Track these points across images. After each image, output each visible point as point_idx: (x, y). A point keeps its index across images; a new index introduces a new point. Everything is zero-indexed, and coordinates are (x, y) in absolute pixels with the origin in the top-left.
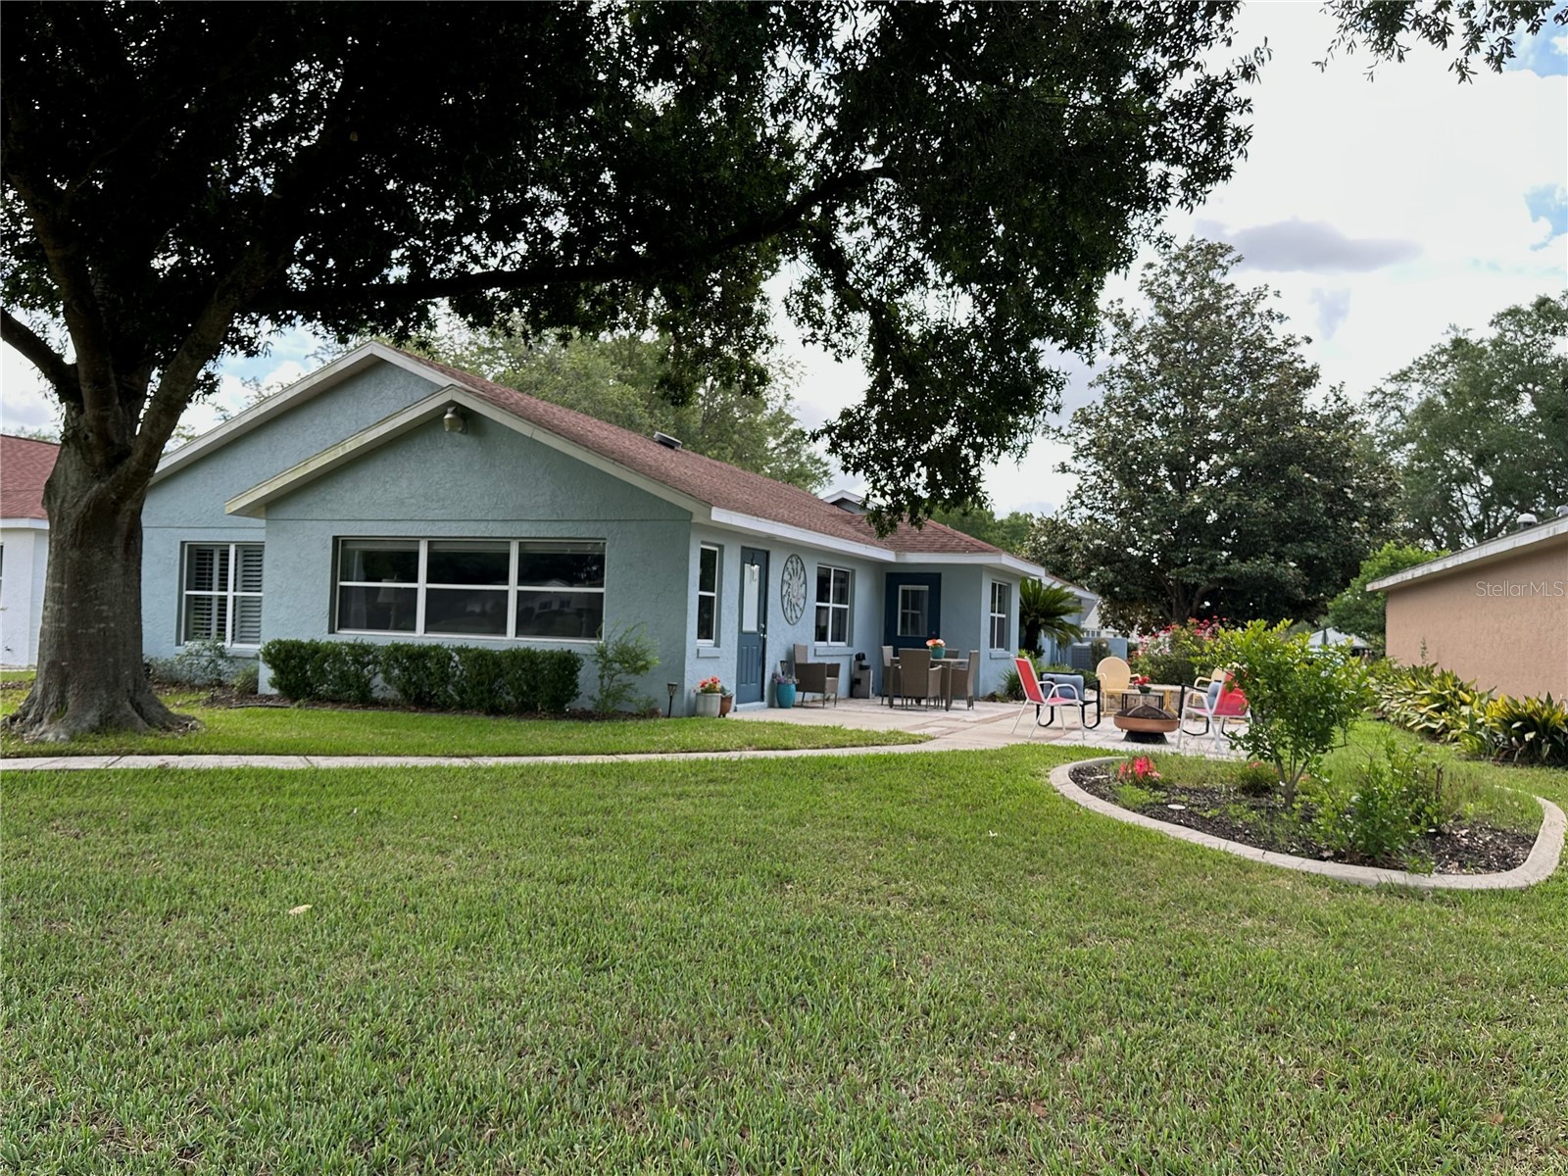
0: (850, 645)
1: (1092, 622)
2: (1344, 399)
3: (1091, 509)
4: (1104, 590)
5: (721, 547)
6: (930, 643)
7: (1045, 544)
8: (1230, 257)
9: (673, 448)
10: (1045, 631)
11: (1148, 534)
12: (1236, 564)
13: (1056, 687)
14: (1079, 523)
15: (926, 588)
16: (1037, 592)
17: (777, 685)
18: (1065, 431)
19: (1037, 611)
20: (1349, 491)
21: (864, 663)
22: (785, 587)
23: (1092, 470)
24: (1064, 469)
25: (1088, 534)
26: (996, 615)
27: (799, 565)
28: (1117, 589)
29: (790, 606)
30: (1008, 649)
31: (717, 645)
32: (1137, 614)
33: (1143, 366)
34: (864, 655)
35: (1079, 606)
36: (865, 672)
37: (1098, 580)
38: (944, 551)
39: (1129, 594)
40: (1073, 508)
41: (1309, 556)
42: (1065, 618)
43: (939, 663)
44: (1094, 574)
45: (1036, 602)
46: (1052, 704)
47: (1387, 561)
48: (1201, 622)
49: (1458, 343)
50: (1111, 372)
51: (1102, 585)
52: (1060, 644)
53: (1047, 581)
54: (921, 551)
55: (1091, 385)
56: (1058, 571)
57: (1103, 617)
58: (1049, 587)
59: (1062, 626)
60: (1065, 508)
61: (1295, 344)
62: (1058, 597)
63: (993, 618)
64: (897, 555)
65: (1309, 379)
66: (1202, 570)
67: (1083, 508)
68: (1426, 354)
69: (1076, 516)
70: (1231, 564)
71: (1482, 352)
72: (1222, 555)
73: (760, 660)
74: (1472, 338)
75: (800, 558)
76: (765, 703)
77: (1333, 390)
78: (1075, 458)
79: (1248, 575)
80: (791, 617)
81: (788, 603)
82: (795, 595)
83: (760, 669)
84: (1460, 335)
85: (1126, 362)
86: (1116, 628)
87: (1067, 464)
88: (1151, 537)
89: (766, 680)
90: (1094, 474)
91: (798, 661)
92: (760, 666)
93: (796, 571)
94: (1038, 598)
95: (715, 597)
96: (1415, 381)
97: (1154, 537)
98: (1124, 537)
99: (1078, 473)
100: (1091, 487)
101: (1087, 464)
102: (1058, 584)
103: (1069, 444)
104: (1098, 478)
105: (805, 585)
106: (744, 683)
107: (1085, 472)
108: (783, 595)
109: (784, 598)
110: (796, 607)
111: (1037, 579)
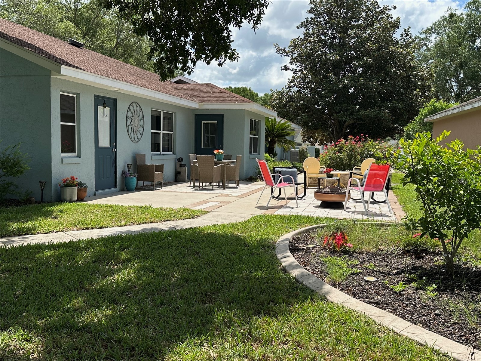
0: (174, 154)
1: (299, 139)
2: (410, 35)
3: (299, 88)
4: (304, 125)
5: (78, 95)
6: (215, 152)
9: (79, 47)
10: (278, 144)
11: (324, 98)
12: (362, 112)
13: (282, 177)
14: (293, 94)
15: (216, 122)
16: (273, 125)
17: (125, 178)
18: (287, 51)
19: (273, 134)
20: (412, 77)
21: (183, 163)
22: (129, 121)
23: (299, 68)
24: (286, 68)
25: (297, 98)
26: (253, 136)
27: (138, 108)
28: (310, 124)
29: (132, 131)
30: (259, 154)
31: (79, 156)
32: (318, 135)
33: (322, 19)
34: (182, 159)
35: (293, 132)
36: (184, 168)
37: (302, 120)
38: (225, 102)
39: (315, 126)
40: (291, 87)
42: (287, 137)
43: (220, 163)
44: (300, 117)
45: (273, 130)
46: (280, 187)
48: (355, 138)
49: (451, 16)
50: (307, 21)
51: (303, 122)
52: (285, 150)
53: (278, 119)
54: (212, 102)
55: (298, 27)
56: (282, 115)
57: (304, 137)
58: (279, 123)
59: (286, 141)
60: (287, 87)
61: (389, 10)
62: (283, 128)
63: (251, 138)
64: (200, 105)
65: (396, 25)
66: (347, 114)
67: (295, 87)
68: (438, 21)
69: (292, 90)
70: (360, 111)
71: (462, 19)
72: (356, 107)
73: (113, 164)
74: (458, 13)
75: (138, 104)
76: (117, 189)
77: (405, 31)
78: (291, 63)
79: (368, 116)
80: (134, 138)
81: (131, 130)
82: (136, 125)
83: (113, 169)
84: (453, 12)
85: (314, 17)
86: (309, 142)
87: (287, 66)
88: (325, 100)
89: (117, 176)
90: (300, 71)
91: (138, 164)
92: (113, 167)
93: (136, 112)
94: (274, 128)
95: (75, 126)
96: (433, 33)
97: (327, 99)
98: (313, 100)
99: (293, 70)
100: (298, 77)
101: (296, 66)
102: (283, 121)
103: (288, 56)
104: (301, 73)
105: (143, 120)
106: (102, 178)
107: (296, 70)
108: (128, 125)
109: (128, 127)
110: (137, 132)
111: (273, 118)
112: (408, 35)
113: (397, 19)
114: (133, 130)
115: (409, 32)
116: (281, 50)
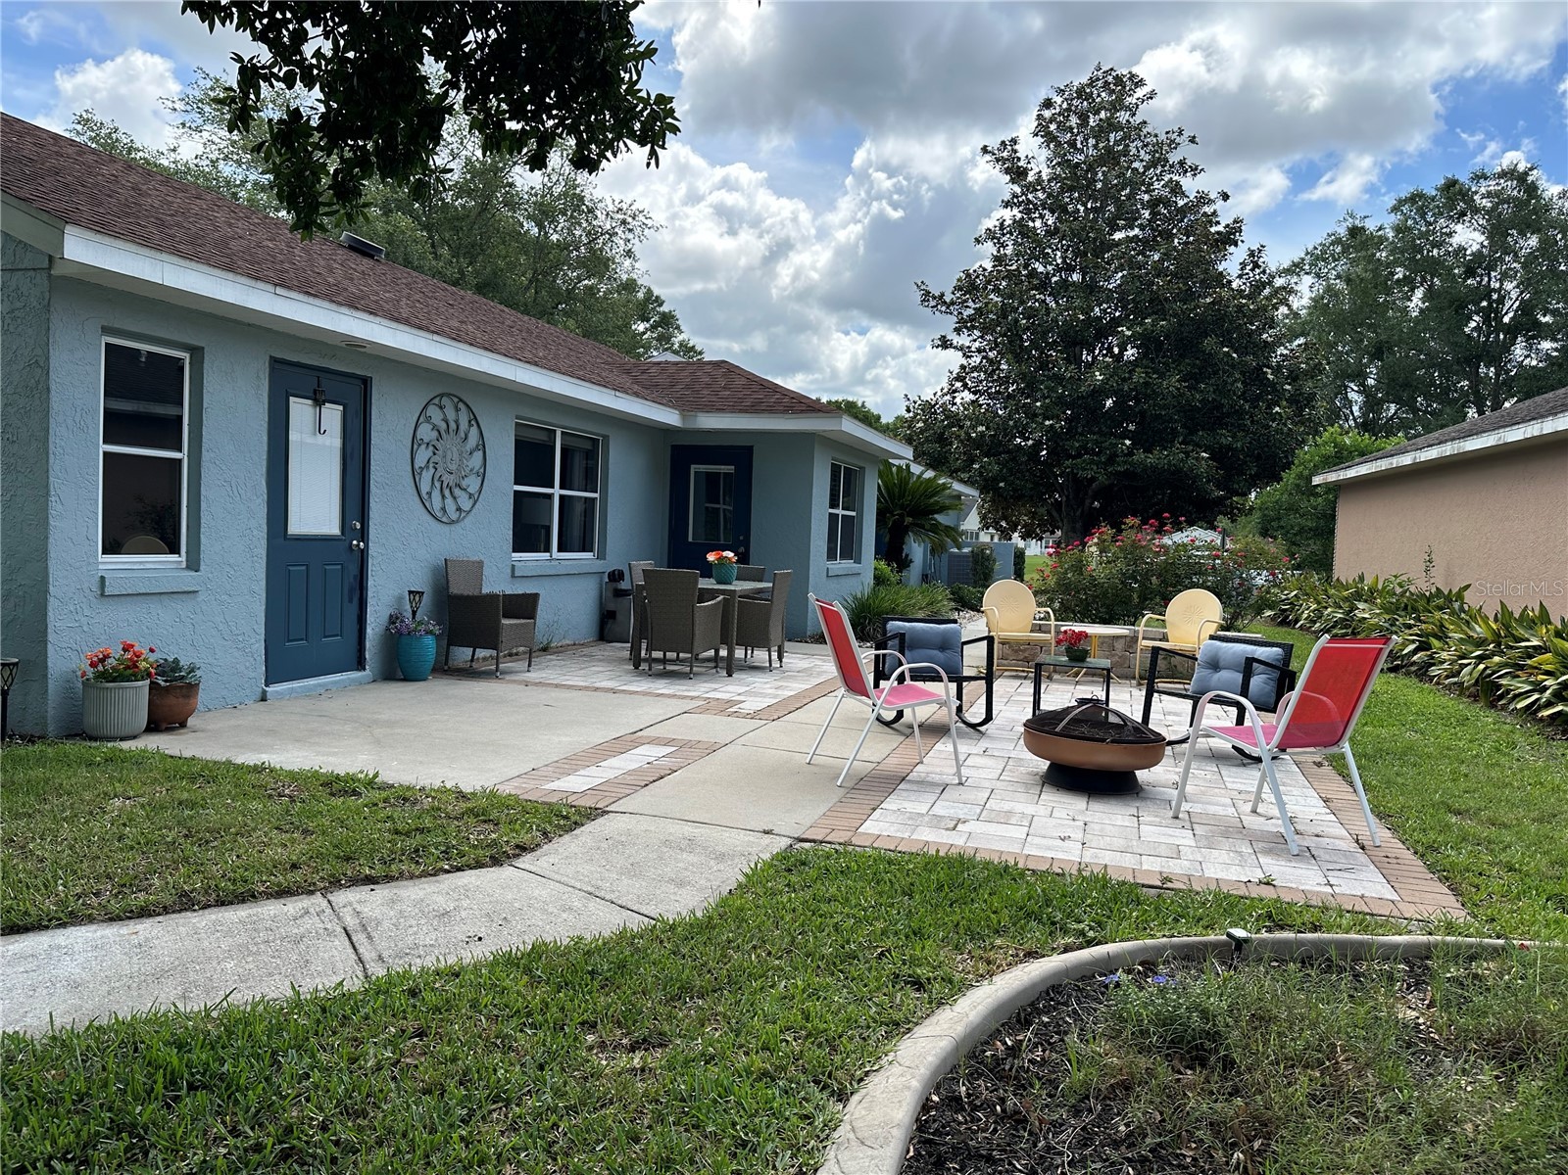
0: (601, 556)
1: (972, 522)
2: (1263, 266)
3: (975, 393)
4: (986, 486)
5: (196, 351)
6: (711, 557)
7: (922, 431)
8: (1140, 92)
9: (372, 257)
10: (915, 534)
11: (1040, 419)
12: (1140, 456)
14: (961, 408)
15: (730, 469)
16: (903, 483)
17: (397, 637)
18: (948, 301)
19: (902, 507)
20: (1269, 371)
21: (624, 585)
22: (422, 454)
23: (977, 344)
24: (945, 344)
25: (971, 420)
26: (840, 512)
27: (463, 415)
28: (1002, 484)
29: (436, 486)
30: (858, 561)
31: (193, 564)
32: (1020, 514)
33: (1038, 223)
34: (621, 573)
35: (956, 503)
36: (623, 602)
37: (981, 474)
38: (757, 412)
39: (1015, 490)
40: (955, 391)
41: (1221, 446)
42: (940, 518)
44: (976, 466)
45: (902, 496)
47: (1330, 449)
49: (1355, 232)
50: (1002, 226)
51: (985, 480)
52: (933, 551)
53: (917, 469)
54: (720, 410)
55: (978, 241)
56: (936, 462)
57: (983, 518)
58: (919, 477)
59: (936, 528)
60: (945, 391)
61: (1211, 202)
62: (931, 489)
63: (833, 518)
64: (684, 417)
65: (1229, 237)
66: (1100, 462)
67: (966, 391)
68: (1320, 245)
69: (958, 401)
70: (1134, 454)
71: (1382, 239)
72: (1124, 444)
73: (351, 591)
74: (1371, 226)
75: (461, 400)
76: (368, 673)
77: (1252, 254)
78: (958, 331)
79: (1154, 468)
80: (443, 509)
81: (433, 483)
82: (453, 467)
83: (352, 610)
84: (1357, 222)
85: (1019, 216)
86: (997, 530)
87: (949, 338)
88: (1042, 423)
89: (369, 631)
90: (979, 351)
91: (454, 590)
92: (351, 601)
93: (453, 426)
94: (905, 491)
95: (180, 461)
96: (1307, 273)
97: (1047, 423)
98: (1011, 423)
99: (961, 349)
100: (974, 369)
101: (971, 338)
102: (930, 474)
103: (951, 314)
104: (983, 358)
105: (481, 453)
106: (302, 640)
107: (969, 347)
108: (416, 466)
109: (420, 474)
110: (457, 492)
111: (903, 463)
112: (1259, 267)
113: (1235, 222)
114: (438, 484)
115: (1261, 260)
116: (934, 298)
